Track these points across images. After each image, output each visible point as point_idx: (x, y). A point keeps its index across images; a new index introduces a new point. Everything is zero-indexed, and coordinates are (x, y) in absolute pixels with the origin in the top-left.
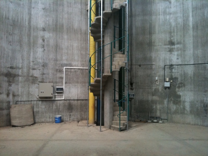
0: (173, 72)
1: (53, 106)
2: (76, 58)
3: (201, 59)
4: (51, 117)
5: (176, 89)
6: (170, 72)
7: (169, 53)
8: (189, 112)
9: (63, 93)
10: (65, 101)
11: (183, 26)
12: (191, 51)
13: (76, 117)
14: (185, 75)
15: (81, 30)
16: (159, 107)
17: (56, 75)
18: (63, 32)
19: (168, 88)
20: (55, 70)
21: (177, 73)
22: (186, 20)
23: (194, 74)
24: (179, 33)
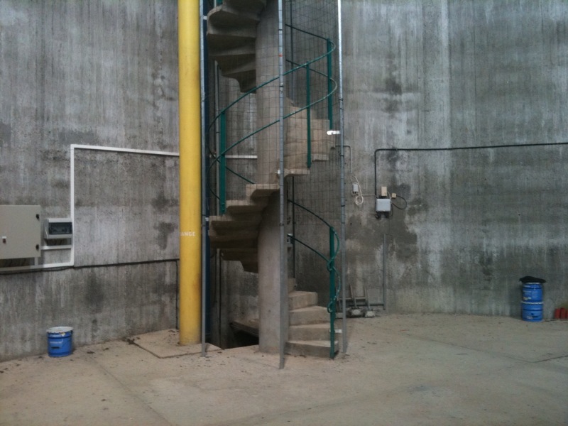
0: (398, 171)
1: (33, 295)
2: (110, 113)
3: (473, 135)
4: (28, 335)
5: (404, 217)
6: (391, 171)
7: (387, 114)
8: (439, 280)
9: (70, 244)
10: (78, 272)
11: (422, 40)
12: (446, 113)
13: (113, 327)
14: (427, 179)
15: (124, 11)
16: (360, 269)
17: (43, 172)
18: (65, 11)
19: (386, 214)
20: (39, 153)
21: (408, 171)
22: (430, 24)
23: (452, 174)
24: (412, 59)
